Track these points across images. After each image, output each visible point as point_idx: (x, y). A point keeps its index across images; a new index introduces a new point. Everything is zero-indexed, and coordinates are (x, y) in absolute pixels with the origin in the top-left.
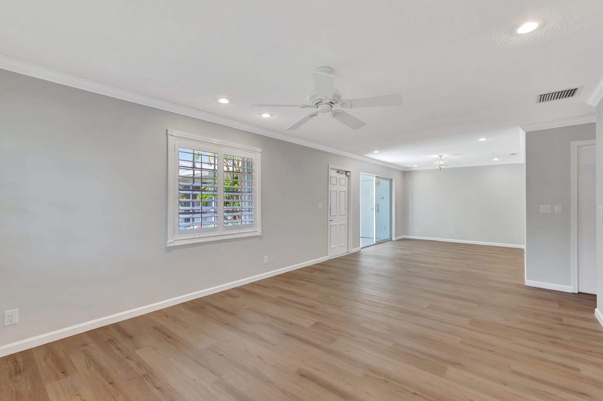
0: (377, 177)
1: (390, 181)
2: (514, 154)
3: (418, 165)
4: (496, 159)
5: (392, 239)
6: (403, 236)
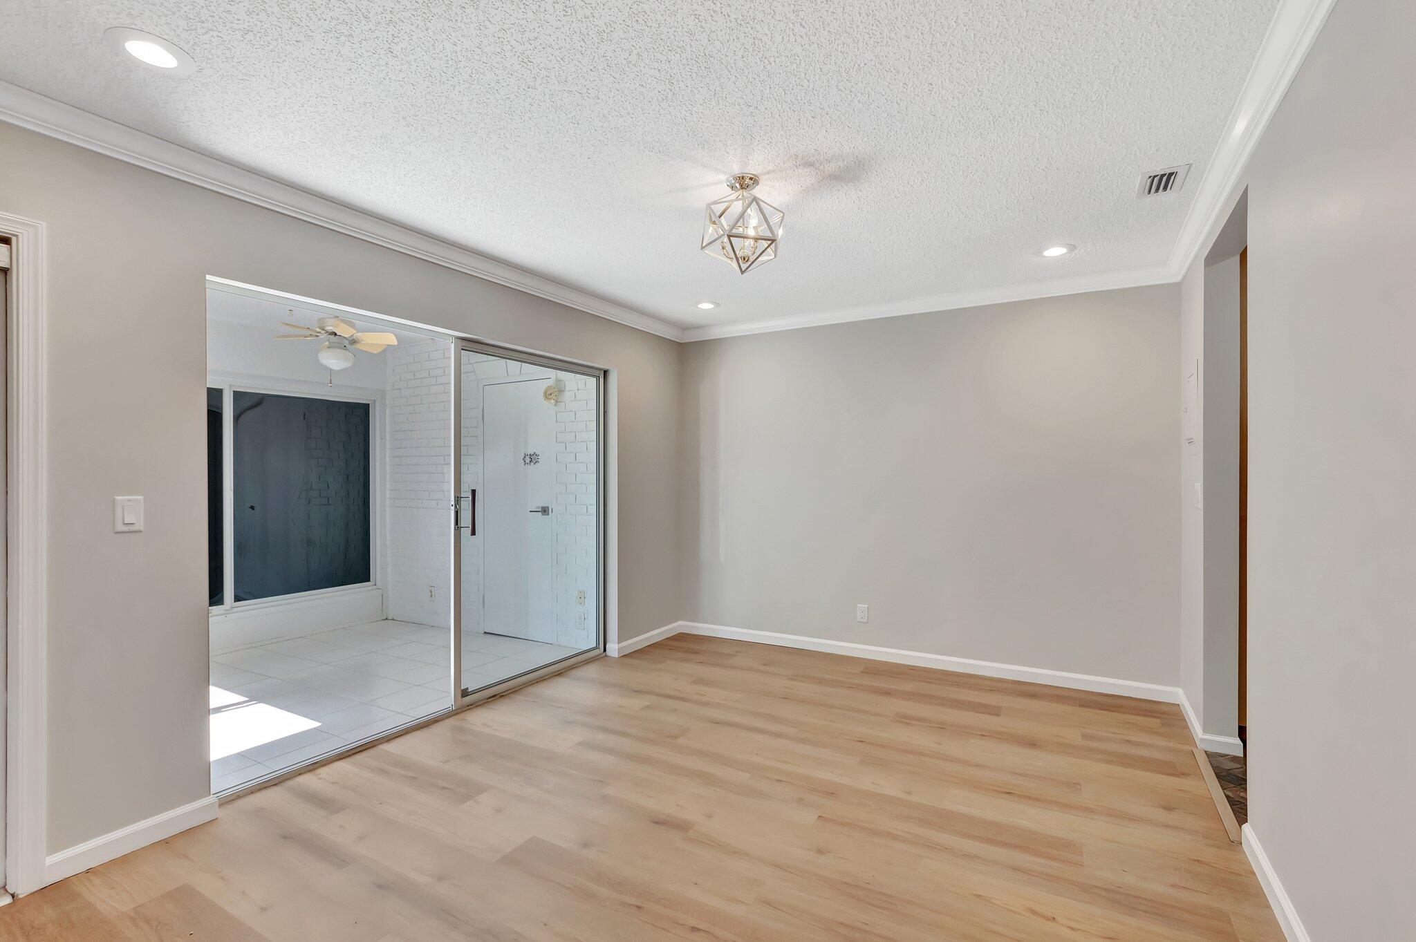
0: (478, 346)
1: (598, 378)
2: (1171, 174)
3: (717, 304)
4: (1055, 252)
5: (605, 650)
6: (680, 623)
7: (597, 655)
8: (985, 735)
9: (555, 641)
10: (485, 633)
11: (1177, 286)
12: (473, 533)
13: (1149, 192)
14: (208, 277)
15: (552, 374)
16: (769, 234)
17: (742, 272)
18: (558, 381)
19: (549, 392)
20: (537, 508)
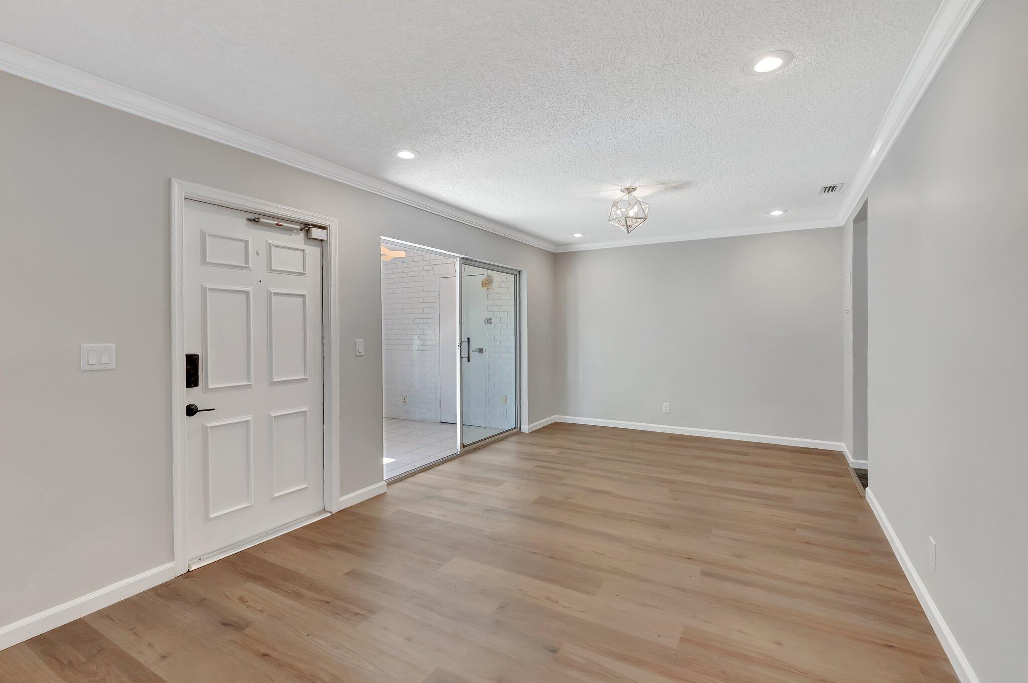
0: (465, 261)
1: (515, 275)
2: (834, 187)
3: (584, 234)
4: (777, 213)
5: (520, 429)
6: (555, 416)
7: (516, 432)
8: (741, 463)
9: (487, 425)
10: (441, 422)
11: (841, 228)
12: (469, 361)
13: (825, 192)
14: (382, 237)
15: (485, 272)
16: (644, 216)
17: (628, 232)
18: (488, 276)
19: (484, 283)
20: (477, 349)
